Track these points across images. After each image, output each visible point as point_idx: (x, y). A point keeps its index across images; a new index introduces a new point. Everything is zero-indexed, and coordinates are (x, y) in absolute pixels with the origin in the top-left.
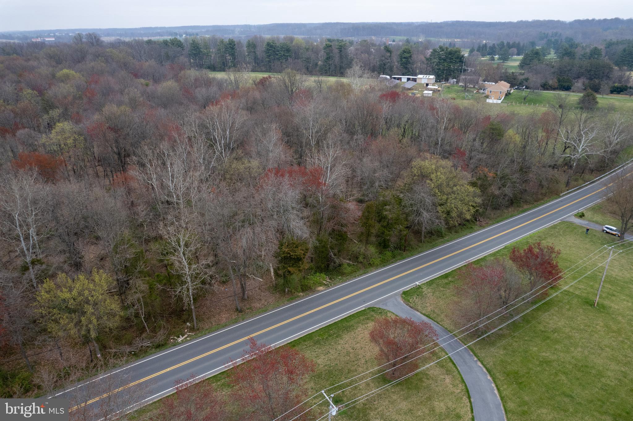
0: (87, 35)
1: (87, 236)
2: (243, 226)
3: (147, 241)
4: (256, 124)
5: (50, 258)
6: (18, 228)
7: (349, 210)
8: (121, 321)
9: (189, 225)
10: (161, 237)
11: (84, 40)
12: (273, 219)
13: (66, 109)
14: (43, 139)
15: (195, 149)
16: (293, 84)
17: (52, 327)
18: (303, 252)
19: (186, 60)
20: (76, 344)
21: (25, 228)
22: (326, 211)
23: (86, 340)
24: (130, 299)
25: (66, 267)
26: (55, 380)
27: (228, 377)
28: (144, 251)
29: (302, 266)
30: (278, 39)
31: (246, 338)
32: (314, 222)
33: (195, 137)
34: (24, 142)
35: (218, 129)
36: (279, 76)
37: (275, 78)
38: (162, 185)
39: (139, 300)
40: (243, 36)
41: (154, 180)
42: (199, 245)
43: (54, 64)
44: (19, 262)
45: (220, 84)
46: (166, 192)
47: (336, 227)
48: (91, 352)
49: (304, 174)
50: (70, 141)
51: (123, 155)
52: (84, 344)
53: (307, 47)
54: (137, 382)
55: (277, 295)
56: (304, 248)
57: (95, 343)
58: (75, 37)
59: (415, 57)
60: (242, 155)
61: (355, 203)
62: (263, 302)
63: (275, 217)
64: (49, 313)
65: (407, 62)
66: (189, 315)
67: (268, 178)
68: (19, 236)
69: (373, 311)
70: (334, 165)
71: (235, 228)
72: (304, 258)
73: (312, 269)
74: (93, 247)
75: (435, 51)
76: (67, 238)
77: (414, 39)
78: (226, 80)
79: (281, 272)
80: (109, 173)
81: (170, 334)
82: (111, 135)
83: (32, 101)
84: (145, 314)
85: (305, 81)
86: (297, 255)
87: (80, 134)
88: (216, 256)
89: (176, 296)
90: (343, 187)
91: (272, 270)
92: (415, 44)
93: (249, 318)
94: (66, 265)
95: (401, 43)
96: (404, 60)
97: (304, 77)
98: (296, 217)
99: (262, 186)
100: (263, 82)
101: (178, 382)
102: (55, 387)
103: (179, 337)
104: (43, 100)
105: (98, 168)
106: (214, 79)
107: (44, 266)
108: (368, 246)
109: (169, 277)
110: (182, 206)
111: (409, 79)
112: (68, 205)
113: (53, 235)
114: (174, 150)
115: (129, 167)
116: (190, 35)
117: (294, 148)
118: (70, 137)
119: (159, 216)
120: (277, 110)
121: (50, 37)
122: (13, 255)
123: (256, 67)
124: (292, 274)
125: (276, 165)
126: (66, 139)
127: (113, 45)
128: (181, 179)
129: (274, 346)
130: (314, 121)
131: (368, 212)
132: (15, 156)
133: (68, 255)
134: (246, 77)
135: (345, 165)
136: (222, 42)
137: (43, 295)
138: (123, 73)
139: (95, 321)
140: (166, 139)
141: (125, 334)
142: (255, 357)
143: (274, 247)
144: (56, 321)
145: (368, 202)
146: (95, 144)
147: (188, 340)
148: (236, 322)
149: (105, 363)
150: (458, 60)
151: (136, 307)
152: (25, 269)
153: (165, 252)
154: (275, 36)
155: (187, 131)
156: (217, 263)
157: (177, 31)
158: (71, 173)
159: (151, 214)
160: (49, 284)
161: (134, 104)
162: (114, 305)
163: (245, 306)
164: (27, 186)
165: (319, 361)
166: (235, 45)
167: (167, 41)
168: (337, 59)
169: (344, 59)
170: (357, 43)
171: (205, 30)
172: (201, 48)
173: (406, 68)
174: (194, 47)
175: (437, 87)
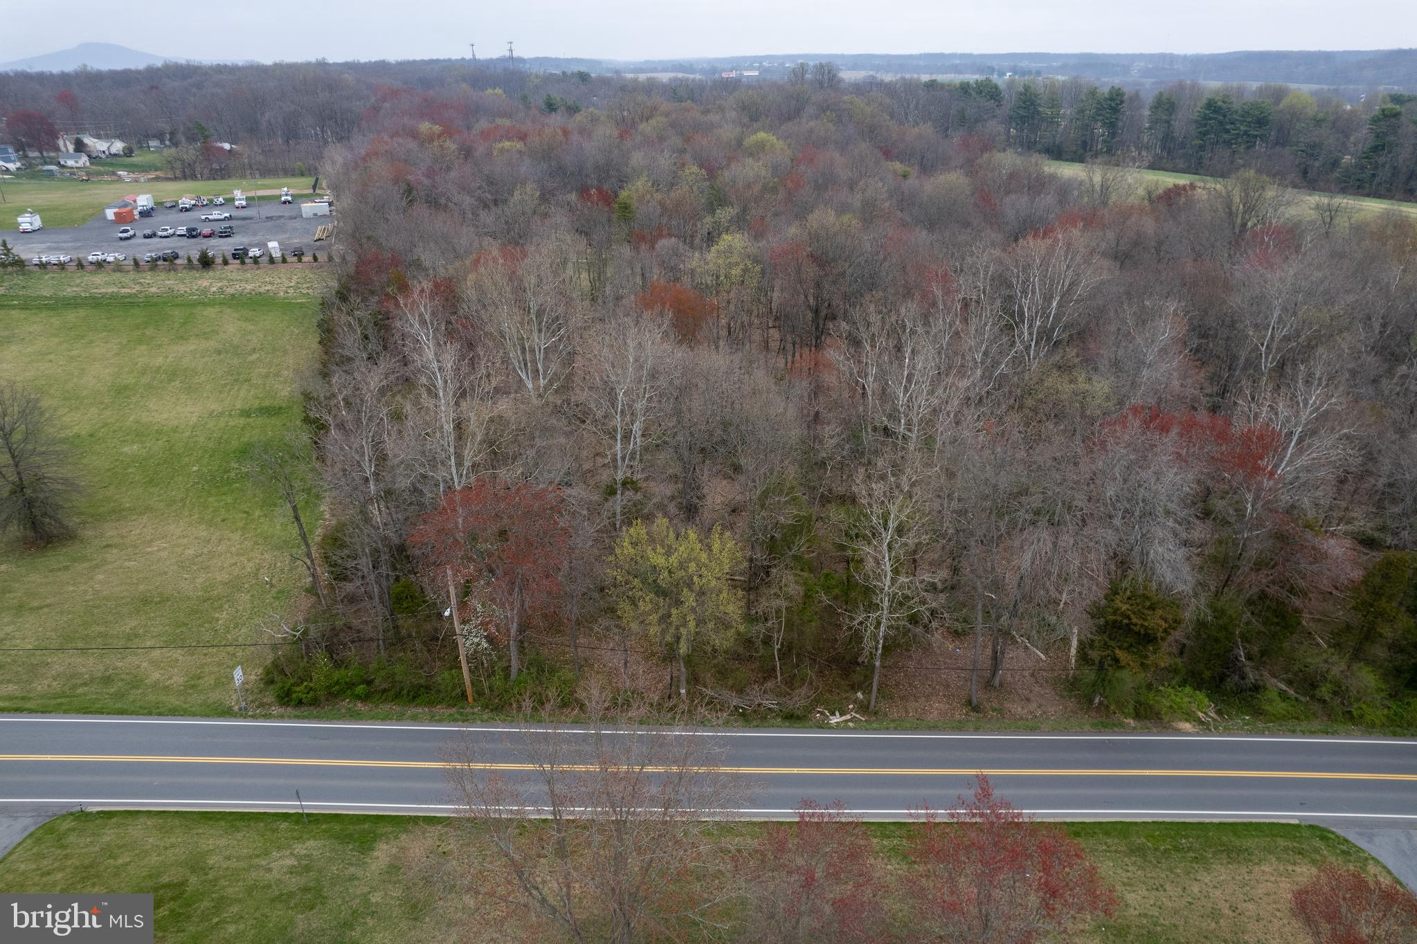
0: (815, 66)
1: (720, 460)
2: (1033, 523)
3: (825, 500)
4: (1128, 293)
5: (652, 484)
6: (618, 417)
7: (1325, 556)
8: (736, 640)
9: (917, 490)
10: (854, 500)
11: (808, 76)
12: (1111, 526)
13: (745, 210)
14: (694, 261)
15: (972, 329)
16: (1249, 209)
17: (624, 607)
18: (1164, 625)
19: (1001, 128)
20: (653, 654)
21: (628, 418)
22: (1256, 542)
23: (670, 656)
24: (763, 605)
25: (672, 509)
26: (606, 705)
27: (909, 838)
28: (814, 518)
29: (1152, 657)
30: (1240, 92)
31: (973, 772)
32: (1214, 559)
33: (978, 302)
34: (664, 262)
35: (1034, 292)
36: (1218, 185)
37: (1206, 188)
38: (884, 390)
39: (778, 611)
40: (1148, 82)
41: (871, 379)
42: (925, 538)
43: (746, 120)
44: (605, 477)
45: (1064, 190)
46: (888, 407)
47: (1273, 590)
48: (671, 679)
49: (1223, 437)
50: (736, 272)
51: (823, 314)
52: (664, 660)
53: (1321, 116)
54: (734, 770)
55: (1072, 704)
56: (1170, 617)
57: (682, 665)
58: (794, 70)
60: (1076, 360)
61: (1348, 543)
62: (1033, 706)
63: (1117, 522)
64: (626, 584)
66: (866, 676)
67: (1125, 427)
68: (615, 431)
69: (1323, 838)
70: (1314, 432)
71: (1013, 523)
72: (1163, 639)
73: (1176, 671)
74: (725, 482)
76: (686, 454)
78: (1081, 183)
79: (1095, 655)
80: (789, 346)
81: (817, 702)
82: (811, 271)
83: (695, 188)
84: (782, 644)
85: (1289, 203)
86: (1146, 628)
87: (756, 261)
88: (955, 570)
89: (850, 628)
90: (1324, 495)
91: (1075, 643)
93: (991, 732)
94: (673, 504)
97: (1290, 193)
98: (1170, 536)
99: (1103, 444)
100: (1171, 196)
101: (807, 803)
102: (604, 718)
103: (833, 714)
104: (712, 188)
105: (771, 331)
106: (1053, 177)
107: (639, 496)
108: (1355, 667)
109: (849, 584)
110: (911, 446)
112: (703, 392)
113: (665, 443)
114: (927, 323)
115: (828, 341)
116: (1023, 73)
117: (1211, 369)
118: (737, 264)
119: (862, 454)
120: (1189, 268)
121: (753, 69)
122: (600, 460)
123: (1161, 158)
124: (1122, 667)
125: (1152, 401)
126: (730, 266)
127: (859, 89)
128: (925, 388)
129: (1030, 816)
130: (1285, 309)
131: (1386, 577)
132: (643, 287)
133: (680, 486)
134: (1130, 180)
135: (1347, 437)
136: (1093, 93)
137: (625, 549)
138: (864, 147)
139: (692, 624)
140: (917, 296)
141: (738, 669)
142: (978, 820)
143: (1095, 592)
144: (633, 602)
145: (1391, 553)
146: (778, 284)
147: (849, 728)
148: (960, 728)
149: (689, 711)
151: (769, 624)
152: (611, 491)
153: (853, 533)
154: (1235, 84)
155: (964, 286)
156: (953, 588)
157: (995, 64)
158: (724, 333)
159: (847, 446)
160: (638, 530)
161: (869, 214)
162: (733, 608)
163: (988, 700)
164: (650, 342)
165: (1130, 897)
166: (1122, 102)
167: (968, 84)
168: (1405, 152)
171: (1060, 64)
172: (1039, 105)
174: (1024, 102)
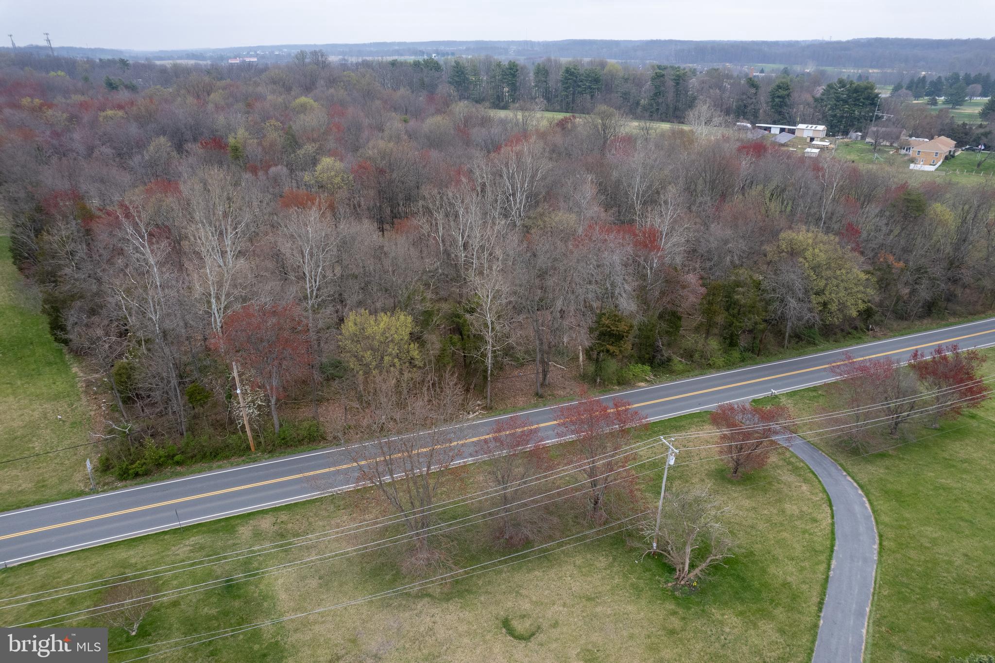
0: (311, 53)
4: (566, 173)
11: (308, 60)
30: (582, 63)
35: (514, 178)
40: (530, 58)
53: (626, 76)
58: (296, 56)
59: (795, 95)
60: (550, 209)
65: (783, 104)
75: (830, 86)
77: (798, 68)
92: (797, 76)
95: (773, 75)
96: (777, 100)
100: (562, 124)
104: (288, 134)
111: (782, 130)
116: (453, 54)
120: (589, 159)
123: (545, 105)
134: (537, 117)
136: (499, 65)
150: (868, 102)
154: (579, 59)
155: (480, 176)
166: (517, 70)
167: (419, 62)
168: (671, 96)
169: (682, 96)
170: (701, 72)
171: (465, 48)
172: (467, 74)
173: (780, 113)
174: (457, 72)
175: (827, 144)
